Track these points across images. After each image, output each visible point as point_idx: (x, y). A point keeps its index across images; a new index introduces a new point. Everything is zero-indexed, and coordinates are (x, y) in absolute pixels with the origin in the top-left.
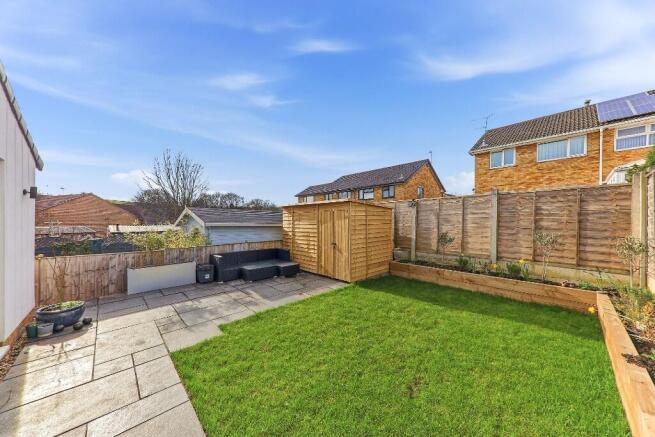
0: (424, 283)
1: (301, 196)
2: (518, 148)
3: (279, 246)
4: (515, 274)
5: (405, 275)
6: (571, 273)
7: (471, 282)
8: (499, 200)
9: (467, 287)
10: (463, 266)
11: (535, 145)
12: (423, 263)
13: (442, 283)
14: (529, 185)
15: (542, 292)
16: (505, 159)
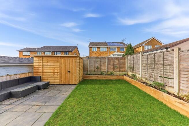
0: (94, 80)
1: (21, 51)
2: (97, 48)
3: (31, 75)
4: (112, 74)
5: (88, 78)
6: (118, 73)
7: (105, 77)
8: (108, 58)
9: (104, 79)
10: (101, 74)
11: (99, 48)
12: (92, 75)
13: (98, 79)
14: (99, 56)
15: (117, 77)
16: (95, 49)
